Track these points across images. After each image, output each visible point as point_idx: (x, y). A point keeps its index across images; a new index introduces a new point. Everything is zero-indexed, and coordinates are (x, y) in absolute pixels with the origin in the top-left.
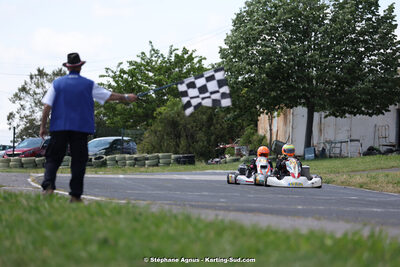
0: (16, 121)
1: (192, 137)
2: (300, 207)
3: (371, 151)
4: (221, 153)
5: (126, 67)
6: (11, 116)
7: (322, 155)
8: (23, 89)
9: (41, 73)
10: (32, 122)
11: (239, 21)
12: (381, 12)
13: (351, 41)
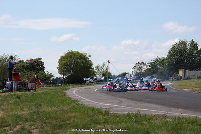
0: (134, 73)
1: (165, 76)
2: (187, 90)
3: (200, 78)
4: (169, 79)
5: (152, 61)
6: (133, 72)
7: (188, 79)
8: (135, 66)
9: (138, 63)
10: (137, 73)
11: (170, 52)
12: (199, 49)
13: (193, 55)
